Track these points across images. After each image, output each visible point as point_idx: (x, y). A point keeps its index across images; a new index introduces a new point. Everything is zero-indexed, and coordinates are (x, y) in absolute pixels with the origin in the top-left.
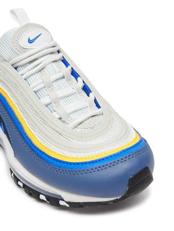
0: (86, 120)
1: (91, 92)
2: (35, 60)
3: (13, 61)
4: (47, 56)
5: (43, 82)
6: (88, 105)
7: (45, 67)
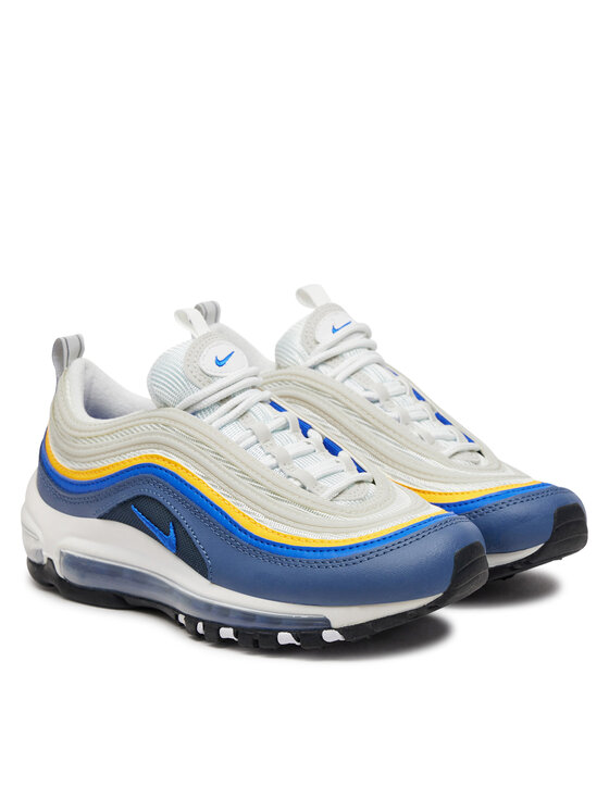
0: (349, 487)
1: (341, 450)
2: (228, 398)
3: (187, 401)
4: (248, 391)
5: (254, 434)
6: (344, 468)
7: (248, 410)
